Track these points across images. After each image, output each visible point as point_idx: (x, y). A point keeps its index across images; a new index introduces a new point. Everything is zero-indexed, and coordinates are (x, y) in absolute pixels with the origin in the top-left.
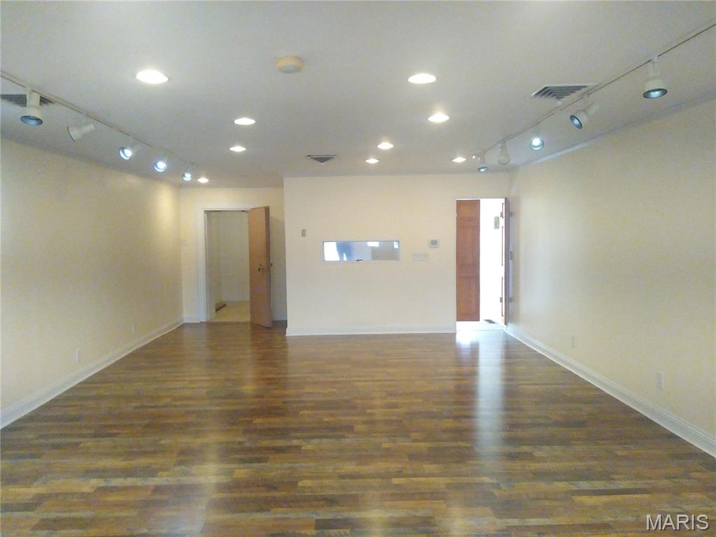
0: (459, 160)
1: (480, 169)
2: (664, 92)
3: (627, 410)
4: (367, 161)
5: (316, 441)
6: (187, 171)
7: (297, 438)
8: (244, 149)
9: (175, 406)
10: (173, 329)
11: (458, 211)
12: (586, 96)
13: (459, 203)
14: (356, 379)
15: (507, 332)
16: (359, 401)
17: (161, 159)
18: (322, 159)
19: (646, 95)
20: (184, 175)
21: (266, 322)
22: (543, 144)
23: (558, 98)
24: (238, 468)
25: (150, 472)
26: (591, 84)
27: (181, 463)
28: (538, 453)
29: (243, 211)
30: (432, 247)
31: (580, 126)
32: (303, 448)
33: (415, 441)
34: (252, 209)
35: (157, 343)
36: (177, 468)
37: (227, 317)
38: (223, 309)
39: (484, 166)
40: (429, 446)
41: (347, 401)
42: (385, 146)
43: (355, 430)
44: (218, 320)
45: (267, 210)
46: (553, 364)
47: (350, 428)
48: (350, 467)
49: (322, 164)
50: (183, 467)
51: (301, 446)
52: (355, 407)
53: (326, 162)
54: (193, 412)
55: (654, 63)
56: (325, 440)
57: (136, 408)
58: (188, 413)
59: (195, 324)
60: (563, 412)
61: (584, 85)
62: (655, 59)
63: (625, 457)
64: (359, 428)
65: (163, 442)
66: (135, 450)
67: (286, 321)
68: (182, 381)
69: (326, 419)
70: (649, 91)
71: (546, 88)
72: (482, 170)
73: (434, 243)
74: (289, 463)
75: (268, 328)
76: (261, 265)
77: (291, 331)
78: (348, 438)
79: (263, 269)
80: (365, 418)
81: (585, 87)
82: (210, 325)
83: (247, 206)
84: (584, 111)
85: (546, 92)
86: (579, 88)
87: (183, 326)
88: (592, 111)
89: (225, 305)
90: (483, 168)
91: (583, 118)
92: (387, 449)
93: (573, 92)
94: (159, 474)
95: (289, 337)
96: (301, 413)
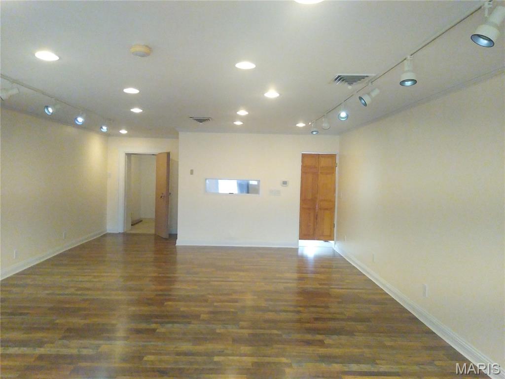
0: (301, 125)
1: (313, 132)
2: (415, 82)
3: (403, 310)
4: (234, 123)
5: (170, 325)
6: (104, 125)
7: (156, 323)
8: (141, 111)
9: (77, 294)
10: (98, 236)
11: (303, 162)
12: (370, 84)
13: (304, 156)
14: (214, 279)
15: (335, 249)
16: (210, 296)
17: (81, 116)
18: (201, 121)
19: (402, 83)
20: (102, 128)
21: (164, 235)
22: (347, 117)
23: (350, 84)
24: (106, 344)
25: (41, 344)
26: (372, 75)
27: (64, 338)
28: (328, 341)
29: (153, 155)
30: (283, 186)
31: (365, 104)
32: (157, 331)
33: (242, 328)
34: (159, 153)
35: (82, 247)
36: (60, 342)
37: (140, 230)
38: (140, 224)
39: (316, 130)
40: (249, 332)
41: (203, 296)
42: (242, 113)
43: (201, 318)
44: (133, 232)
45: (168, 154)
46: (360, 274)
47: (197, 317)
48: (186, 347)
49: (201, 123)
50: (65, 341)
51: (156, 329)
52: (206, 301)
53: (204, 122)
54: (87, 300)
55: (408, 60)
56: (176, 325)
57: (48, 294)
58: (85, 300)
59: (113, 234)
60: (357, 311)
61: (365, 75)
62: (409, 57)
63: (392, 347)
64: (203, 316)
65: (57, 321)
66: (35, 326)
67: (177, 234)
68: (89, 276)
69: (182, 309)
70: (404, 81)
71: (339, 76)
72: (314, 133)
73: (285, 183)
74: (143, 342)
75: (166, 239)
76: (162, 194)
77: (180, 242)
78: (193, 324)
79: (164, 196)
80: (211, 309)
81: (367, 76)
82: (125, 234)
83: (156, 151)
84: (369, 94)
85: (340, 78)
86: (363, 77)
87: (105, 235)
88: (374, 94)
89: (141, 221)
90: (315, 131)
91: (367, 99)
92: (219, 333)
93: (360, 80)
94: (45, 345)
95: (178, 246)
96: (166, 303)
